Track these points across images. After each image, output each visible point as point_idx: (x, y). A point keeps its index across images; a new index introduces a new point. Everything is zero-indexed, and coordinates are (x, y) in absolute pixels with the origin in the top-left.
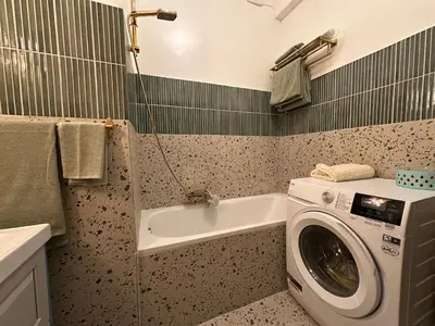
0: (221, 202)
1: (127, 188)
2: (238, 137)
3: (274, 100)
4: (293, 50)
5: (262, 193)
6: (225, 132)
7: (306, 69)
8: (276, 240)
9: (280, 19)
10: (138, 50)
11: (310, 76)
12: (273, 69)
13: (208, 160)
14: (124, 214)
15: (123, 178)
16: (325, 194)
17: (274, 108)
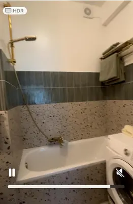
0: (70, 143)
1: (9, 148)
2: (79, 103)
3: (102, 79)
4: (112, 48)
5: (96, 136)
6: (71, 100)
7: (121, 59)
8: (100, 172)
9: (105, 25)
10: (15, 62)
11: (124, 63)
12: (101, 59)
13: (61, 118)
14: (7, 162)
15: (6, 143)
16: (126, 150)
17: (103, 83)
